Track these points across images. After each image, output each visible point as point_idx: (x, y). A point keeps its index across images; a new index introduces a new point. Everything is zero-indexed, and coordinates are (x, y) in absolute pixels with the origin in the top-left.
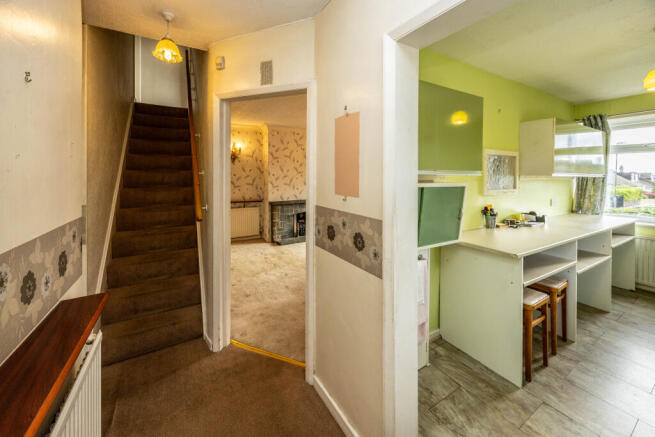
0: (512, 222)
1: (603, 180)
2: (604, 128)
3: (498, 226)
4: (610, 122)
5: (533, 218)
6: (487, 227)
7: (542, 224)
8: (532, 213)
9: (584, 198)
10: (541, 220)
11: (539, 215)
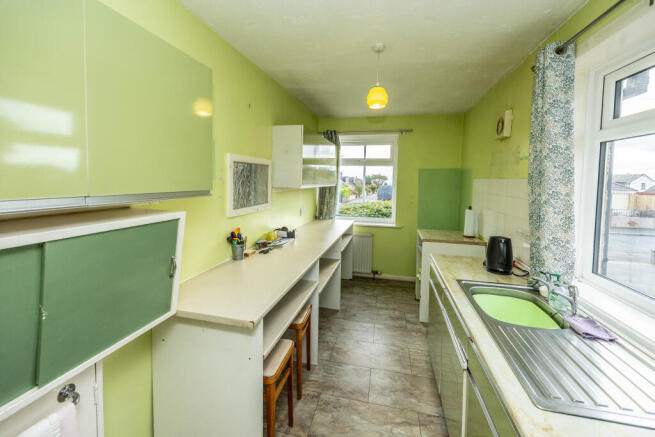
0: (264, 245)
1: (336, 187)
2: (336, 143)
3: (246, 255)
4: (341, 138)
5: (285, 234)
6: (235, 258)
7: (292, 240)
8: (284, 229)
9: (323, 206)
10: (291, 235)
11: (290, 230)
